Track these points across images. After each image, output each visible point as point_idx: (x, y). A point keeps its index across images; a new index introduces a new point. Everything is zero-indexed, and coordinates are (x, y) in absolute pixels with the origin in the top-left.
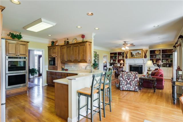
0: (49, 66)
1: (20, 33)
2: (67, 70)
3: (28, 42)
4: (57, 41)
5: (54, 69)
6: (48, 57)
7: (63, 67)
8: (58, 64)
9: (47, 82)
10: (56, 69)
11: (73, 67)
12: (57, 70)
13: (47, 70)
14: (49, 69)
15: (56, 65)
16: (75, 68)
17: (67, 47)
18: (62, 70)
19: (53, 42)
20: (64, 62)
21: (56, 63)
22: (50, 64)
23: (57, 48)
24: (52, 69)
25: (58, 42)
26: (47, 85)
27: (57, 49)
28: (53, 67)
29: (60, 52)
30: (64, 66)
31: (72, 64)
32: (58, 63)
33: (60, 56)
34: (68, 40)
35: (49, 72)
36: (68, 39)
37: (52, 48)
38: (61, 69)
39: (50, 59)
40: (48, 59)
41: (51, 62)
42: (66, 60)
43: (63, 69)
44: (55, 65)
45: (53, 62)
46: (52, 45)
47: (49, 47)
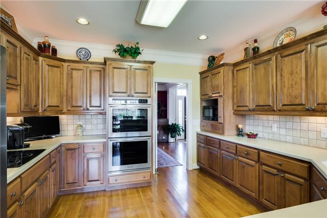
0: (201, 121)
1: (137, 43)
2: (252, 136)
3: (152, 63)
4: (223, 54)
5: (215, 129)
6: (201, 99)
7: (240, 126)
8: (226, 118)
9: (199, 162)
10: (221, 131)
11: (275, 129)
12: (223, 134)
13: (199, 130)
14: (201, 130)
15: (220, 120)
16: (283, 132)
17: (256, 65)
18: (238, 135)
19: (212, 59)
20: (243, 113)
21: (219, 115)
22: (204, 117)
23: (222, 71)
24: (210, 129)
25: (224, 56)
26: (197, 167)
27: (223, 77)
28: (212, 125)
29: (231, 84)
30: (244, 125)
31: (271, 117)
32: (227, 114)
33: (231, 95)
34: (256, 45)
35: (202, 137)
36: (256, 41)
37: (210, 75)
38: (235, 132)
39: (204, 104)
40: (201, 104)
41: (207, 111)
42: (252, 106)
43: (240, 133)
44: (217, 121)
45: (211, 111)
46: (209, 66)
47: (201, 73)
